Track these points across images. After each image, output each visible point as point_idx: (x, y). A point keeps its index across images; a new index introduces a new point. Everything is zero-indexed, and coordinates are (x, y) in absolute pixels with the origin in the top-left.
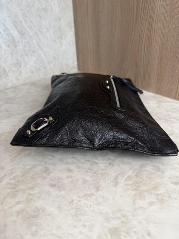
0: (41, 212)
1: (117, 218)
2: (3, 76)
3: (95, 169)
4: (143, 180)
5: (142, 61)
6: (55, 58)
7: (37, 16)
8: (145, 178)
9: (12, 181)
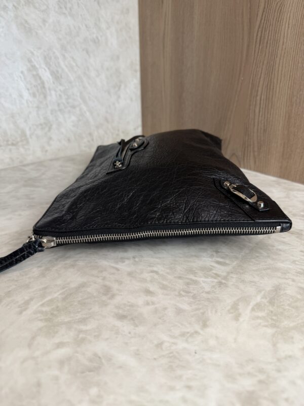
0: (103, 361)
1: (249, 374)
2: (20, 144)
3: (195, 292)
4: (284, 310)
5: (256, 124)
6: (106, 120)
7: (83, 50)
8: (287, 307)
9: (45, 309)
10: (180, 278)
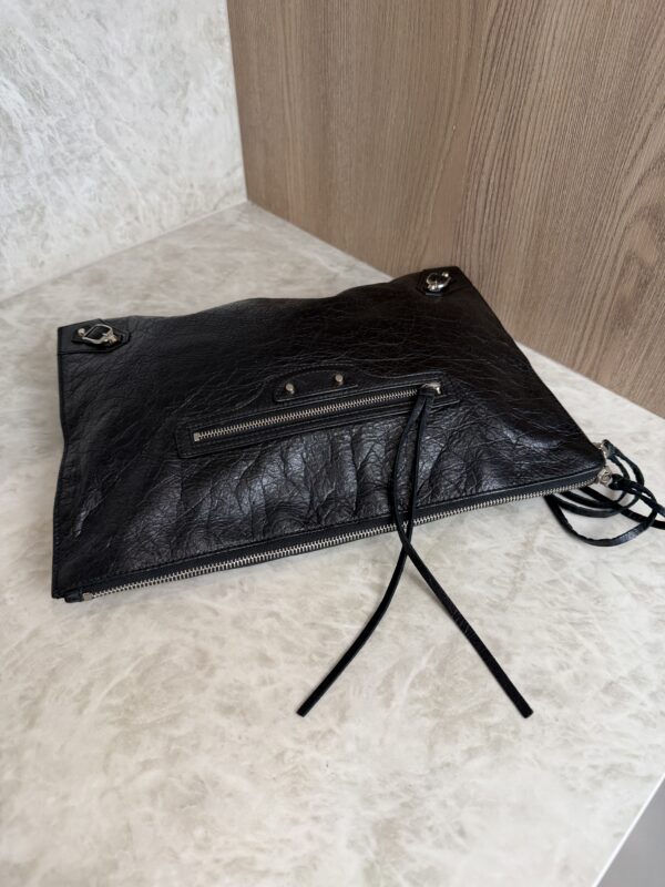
0: (208, 787)
4: (457, 684)
7: (88, 16)
10: (313, 625)
